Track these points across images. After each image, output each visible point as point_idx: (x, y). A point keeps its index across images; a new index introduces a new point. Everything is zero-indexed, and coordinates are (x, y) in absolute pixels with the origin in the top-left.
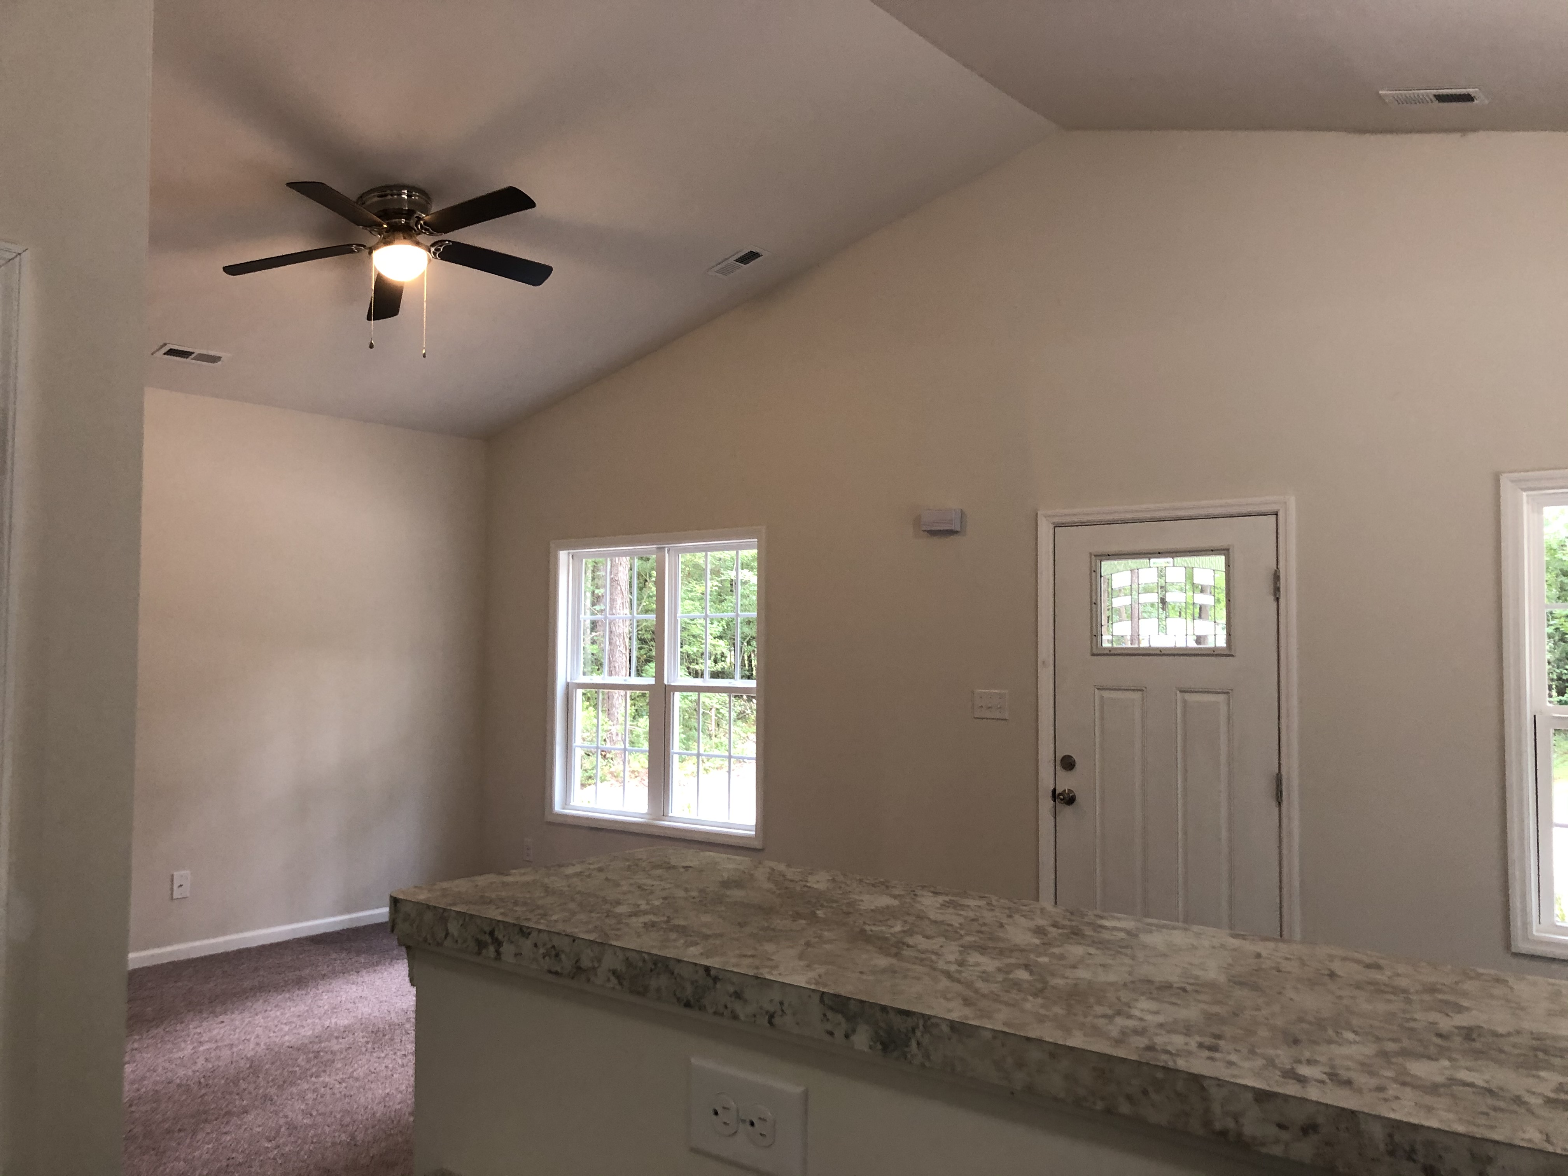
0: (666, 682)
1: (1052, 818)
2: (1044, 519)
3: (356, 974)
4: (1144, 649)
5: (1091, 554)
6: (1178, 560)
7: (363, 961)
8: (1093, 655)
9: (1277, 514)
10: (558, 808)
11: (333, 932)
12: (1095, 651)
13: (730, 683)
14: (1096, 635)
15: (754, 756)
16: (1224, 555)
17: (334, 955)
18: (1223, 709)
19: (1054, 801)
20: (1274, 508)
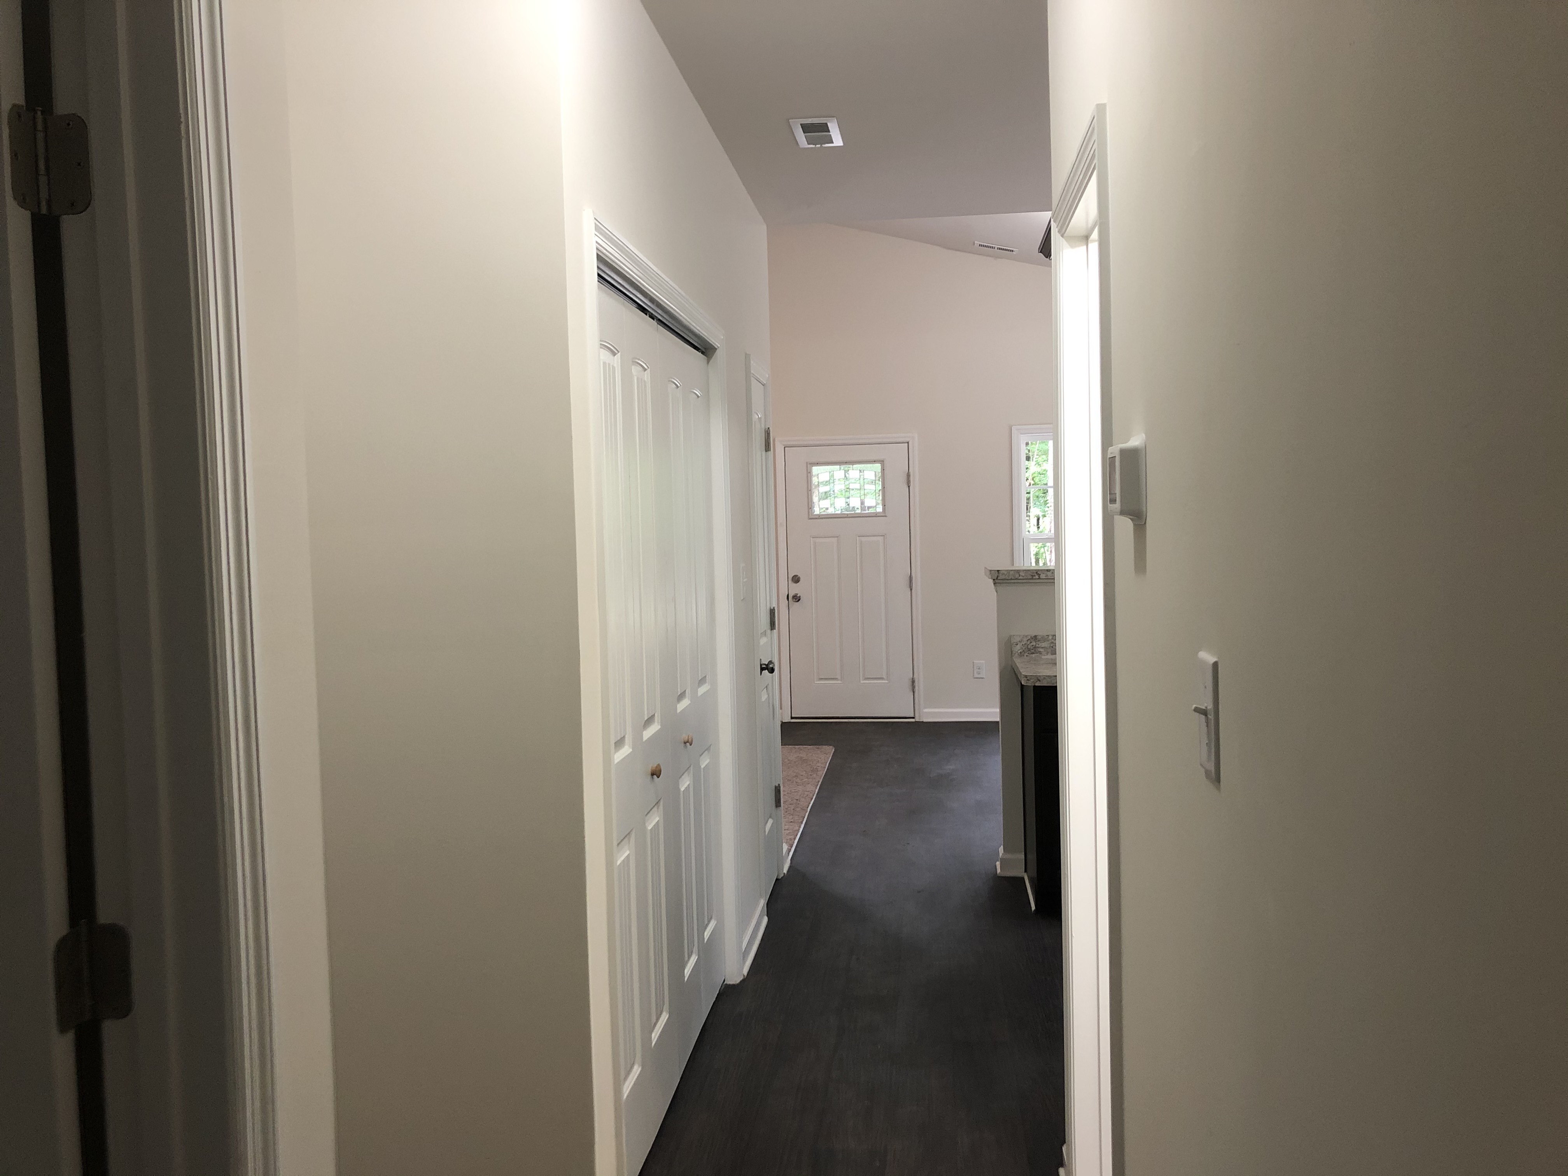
1: (787, 610)
2: (779, 443)
4: (837, 514)
5: (807, 463)
6: (856, 466)
8: (809, 518)
9: (908, 443)
14: (810, 506)
16: (881, 464)
18: (881, 544)
19: (788, 600)
20: (907, 440)
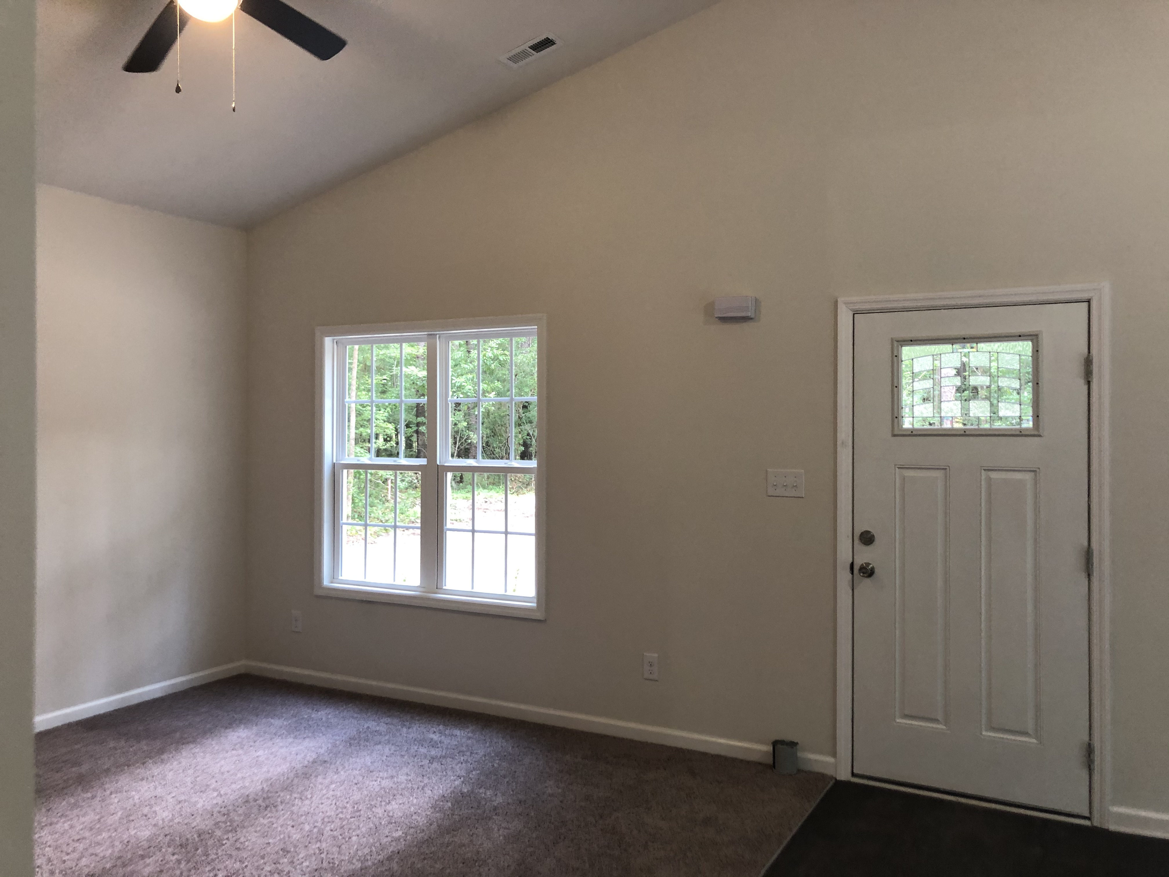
0: (438, 463)
1: (851, 591)
2: (844, 307)
3: (142, 766)
4: (945, 430)
5: (892, 339)
6: (982, 346)
7: (145, 748)
8: (894, 435)
9: (1089, 301)
10: (326, 582)
11: (104, 714)
12: (896, 433)
13: (505, 463)
14: (896, 416)
15: (533, 530)
16: (1032, 340)
17: (112, 744)
18: (1029, 486)
19: (852, 573)
20: (1085, 296)
